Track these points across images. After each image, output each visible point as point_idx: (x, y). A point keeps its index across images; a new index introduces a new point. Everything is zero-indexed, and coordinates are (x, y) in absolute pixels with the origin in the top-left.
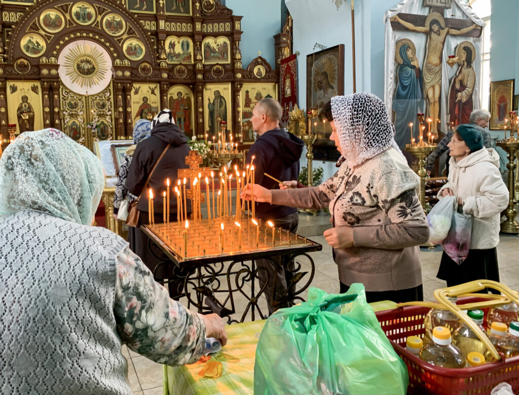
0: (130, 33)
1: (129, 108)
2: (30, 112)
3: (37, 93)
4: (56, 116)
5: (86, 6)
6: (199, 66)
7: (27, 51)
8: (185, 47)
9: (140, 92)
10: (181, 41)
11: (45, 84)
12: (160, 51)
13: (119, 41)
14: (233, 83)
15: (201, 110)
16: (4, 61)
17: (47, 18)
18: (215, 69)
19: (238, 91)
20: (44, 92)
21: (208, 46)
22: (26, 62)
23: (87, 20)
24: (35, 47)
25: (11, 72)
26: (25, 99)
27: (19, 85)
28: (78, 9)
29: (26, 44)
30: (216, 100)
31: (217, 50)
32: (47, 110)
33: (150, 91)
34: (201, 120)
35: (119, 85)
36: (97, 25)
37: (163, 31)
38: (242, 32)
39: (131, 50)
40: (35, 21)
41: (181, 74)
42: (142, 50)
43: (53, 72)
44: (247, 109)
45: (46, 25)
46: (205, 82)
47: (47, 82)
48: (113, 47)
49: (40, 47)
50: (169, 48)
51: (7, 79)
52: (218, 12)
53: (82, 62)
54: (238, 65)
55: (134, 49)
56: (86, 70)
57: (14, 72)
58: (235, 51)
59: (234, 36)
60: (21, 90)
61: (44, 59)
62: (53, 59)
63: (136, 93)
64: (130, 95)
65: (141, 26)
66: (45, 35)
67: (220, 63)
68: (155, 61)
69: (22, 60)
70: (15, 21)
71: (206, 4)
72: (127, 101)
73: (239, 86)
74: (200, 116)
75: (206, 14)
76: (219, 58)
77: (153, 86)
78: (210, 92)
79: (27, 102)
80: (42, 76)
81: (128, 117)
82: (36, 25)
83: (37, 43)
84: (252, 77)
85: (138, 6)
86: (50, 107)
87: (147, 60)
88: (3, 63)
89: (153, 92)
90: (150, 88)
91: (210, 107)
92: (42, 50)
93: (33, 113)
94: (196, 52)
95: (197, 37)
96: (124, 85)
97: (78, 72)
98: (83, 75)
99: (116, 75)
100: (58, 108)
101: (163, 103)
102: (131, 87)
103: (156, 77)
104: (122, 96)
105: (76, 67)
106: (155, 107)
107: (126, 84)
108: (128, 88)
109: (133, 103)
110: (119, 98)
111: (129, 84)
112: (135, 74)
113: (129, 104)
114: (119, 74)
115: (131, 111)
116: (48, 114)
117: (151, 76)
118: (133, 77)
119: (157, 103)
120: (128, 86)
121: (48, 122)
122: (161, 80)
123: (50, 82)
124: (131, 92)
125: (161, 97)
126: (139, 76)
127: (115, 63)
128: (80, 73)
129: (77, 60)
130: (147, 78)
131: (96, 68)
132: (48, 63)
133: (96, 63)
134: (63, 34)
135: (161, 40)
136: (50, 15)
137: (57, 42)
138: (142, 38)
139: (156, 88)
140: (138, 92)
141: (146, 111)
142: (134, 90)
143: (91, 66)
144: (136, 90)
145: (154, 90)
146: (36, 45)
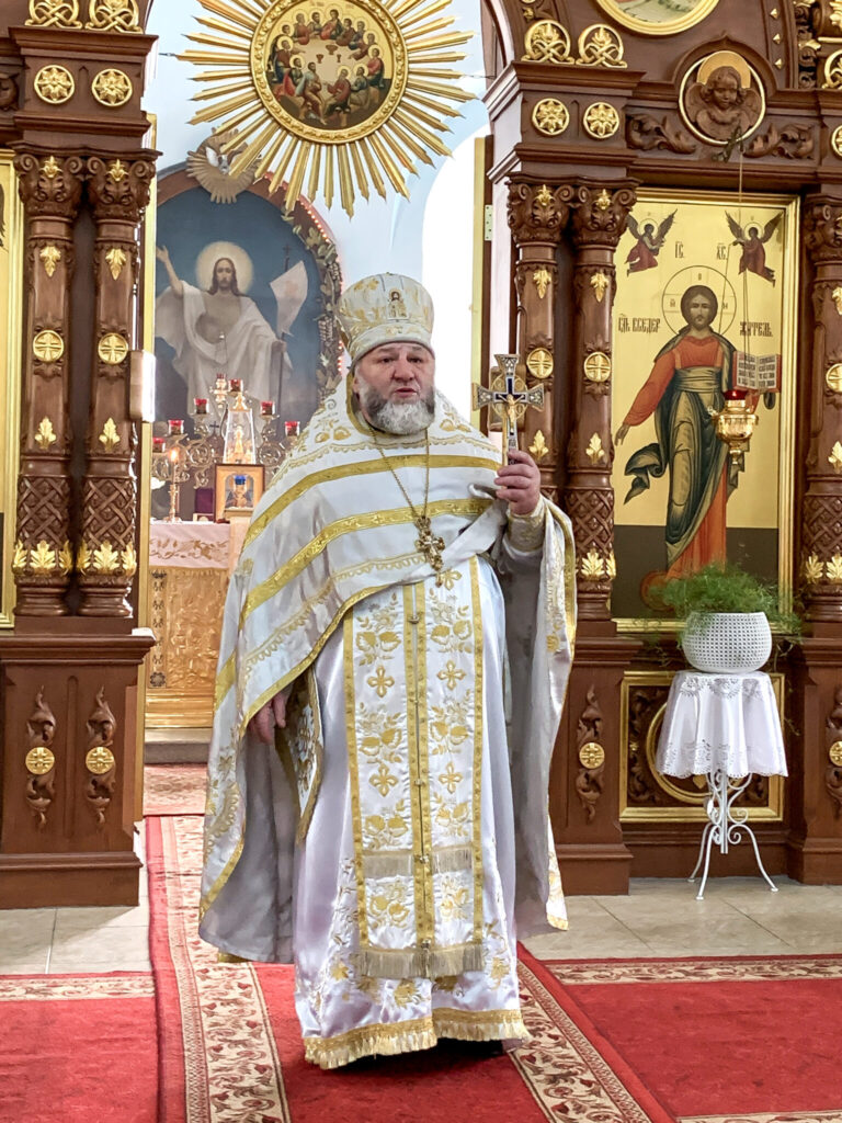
1: (599, 358)
4: (108, 396)
9: (665, 254)
11: (51, 165)
20: (39, 228)
32: (50, 347)
33: (737, 252)
35: (545, 194)
43: (110, 84)
47: (63, 156)
53: (302, 35)
56: (325, 94)
61: (55, 4)
63: (644, 258)
64: (610, 271)
68: (785, 40)
72: (588, 310)
77: (755, 215)
80: (30, 111)
81: (583, 425)
86: (69, 333)
87: (736, 34)
89: (753, 259)
90: (735, 227)
96: (575, 200)
97: (275, 103)
98: (308, 128)
99: (527, 127)
100: (124, 335)
101: (819, 334)
102: (618, 217)
103: (789, 149)
104: (555, 274)
105: (262, 65)
106: (765, 360)
107: (590, 189)
108: (598, 216)
109: (624, 327)
110: (535, 283)
111: (612, 191)
112: (652, 125)
113: (599, 330)
114: (546, 120)
115: (607, 382)
116: (56, 374)
117: (756, 140)
118: (641, 147)
119: (775, 330)
120: (601, 200)
121: (47, 432)
122: (816, 173)
123: (85, 158)
124: (614, 251)
125: (811, 290)
126: (673, 140)
127: (528, 46)
128: (284, 113)
129: (275, 20)
130: (726, 160)
131: (396, 80)
132: (79, 26)
133: (397, 44)
139: (776, 231)
140: (656, 252)
141: (699, 385)
142: (635, 242)
143: (363, 64)
144: (646, 239)
145: (764, 245)
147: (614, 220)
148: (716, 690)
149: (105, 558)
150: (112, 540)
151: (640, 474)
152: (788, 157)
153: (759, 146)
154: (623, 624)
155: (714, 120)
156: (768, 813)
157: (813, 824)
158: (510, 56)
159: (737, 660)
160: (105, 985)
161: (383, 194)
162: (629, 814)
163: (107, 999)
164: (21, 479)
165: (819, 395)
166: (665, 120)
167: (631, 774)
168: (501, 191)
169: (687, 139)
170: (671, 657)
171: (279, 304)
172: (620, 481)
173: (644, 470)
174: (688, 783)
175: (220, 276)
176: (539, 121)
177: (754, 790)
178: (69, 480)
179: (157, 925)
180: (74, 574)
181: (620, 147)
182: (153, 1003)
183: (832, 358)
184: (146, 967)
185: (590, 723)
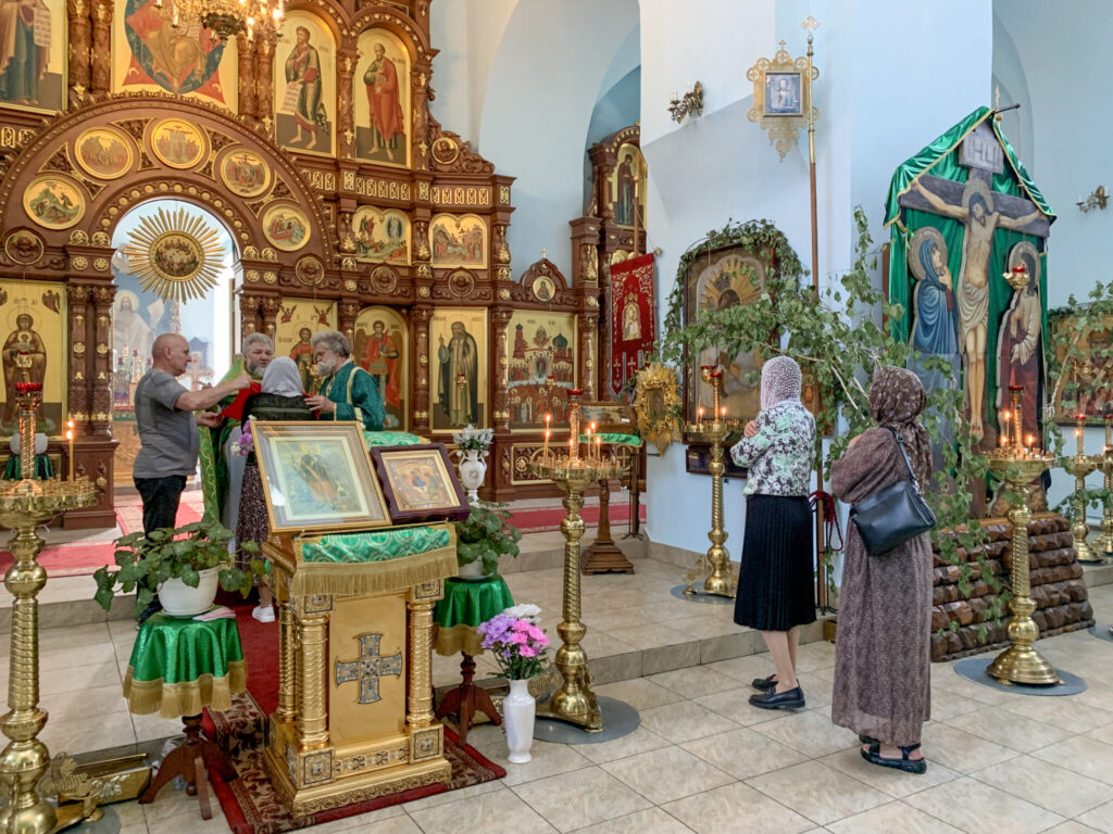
0: (280, 193)
2: (36, 352)
3: (56, 311)
4: (101, 364)
5: (185, 128)
6: (423, 270)
7: (39, 215)
8: (394, 231)
9: (293, 318)
10: (387, 217)
11: (80, 289)
12: (342, 234)
13: (255, 208)
14: (492, 308)
15: (423, 360)
17: (91, 145)
18: (455, 279)
19: (504, 324)
20: (75, 310)
21: (441, 232)
22: (33, 238)
23: (185, 160)
24: (59, 207)
26: (25, 322)
27: (13, 288)
28: (167, 134)
29: (37, 200)
30: (457, 342)
31: (460, 241)
32: (79, 349)
33: (315, 321)
34: (424, 382)
35: (251, 300)
36: (207, 171)
37: (349, 196)
38: (513, 209)
39: (281, 229)
40: (64, 151)
41: (385, 285)
42: (303, 231)
44: (519, 362)
45: (87, 159)
46: (433, 304)
47: (84, 286)
48: (243, 219)
49: (69, 207)
50: (361, 230)
52: (464, 165)
53: (167, 247)
54: (503, 273)
55: (286, 226)
56: (176, 266)
58: (498, 246)
59: (497, 215)
60: (16, 301)
61: (80, 234)
62: (101, 235)
63: (286, 319)
64: (274, 324)
65: (304, 180)
66: (85, 182)
67: (467, 267)
68: (330, 254)
69: (26, 234)
70: (13, 147)
71: (439, 148)
73: (505, 315)
74: (422, 372)
75: (438, 167)
76: (464, 258)
77: (323, 306)
78: (443, 324)
79: (29, 329)
80: (72, 272)
82: (65, 160)
83: (64, 197)
84: (530, 299)
85: (299, 138)
86: (86, 343)
87: (313, 251)
90: (317, 311)
91: (444, 356)
92: (74, 215)
93: (45, 354)
94: (417, 243)
95: (420, 212)
96: (262, 302)
97: (158, 268)
98: (170, 277)
99: (245, 279)
100: (106, 344)
102: (277, 306)
103: (332, 287)
104: (256, 324)
105: (153, 256)
107: (266, 298)
108: (270, 307)
109: (280, 340)
111: (274, 299)
112: (286, 279)
114: (251, 277)
116: (82, 357)
117: (321, 284)
118: (283, 286)
120: (270, 302)
121: (79, 375)
122: (341, 295)
123: (92, 287)
124: (275, 317)
126: (295, 284)
127: (245, 254)
128: (161, 271)
129: (158, 242)
130: (312, 290)
131: (200, 262)
132: (89, 245)
133: (201, 250)
134: (128, 183)
135: (346, 212)
136: (100, 140)
137: (112, 200)
138: (305, 204)
139: (330, 311)
140: (290, 317)
141: (306, 359)
142: (283, 314)
143: (189, 256)
144: (287, 313)
145: (326, 315)
146: (62, 202)
147: (275, 307)
149: (101, 416)
150: (104, 411)
152: (331, 289)
153: (322, 286)
155: (307, 278)
158: (240, 257)
161: (196, 297)
164: (68, 392)
166: (291, 277)
168: (237, 297)
169: (299, 283)
176: (249, 277)
178: (88, 391)
180: (90, 422)
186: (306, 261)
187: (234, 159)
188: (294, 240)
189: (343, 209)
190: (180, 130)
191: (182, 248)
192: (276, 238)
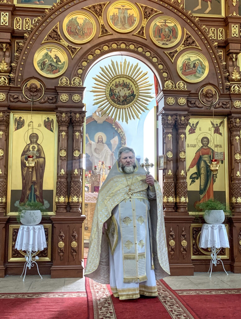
0: (188, 44)
1: (183, 153)
4: (76, 164)
5: (127, 6)
7: (42, 69)
9: (197, 130)
11: (64, 115)
12: (230, 69)
13: (172, 55)
16: (9, 83)
17: (72, 23)
20: (61, 128)
23: (127, 26)
24: (53, 64)
25: (17, 98)
26: (34, 138)
27: (27, 117)
32: (63, 154)
35: (170, 117)
36: (141, 33)
37: (235, 41)
40: (57, 27)
42: (204, 68)
43: (76, 97)
45: (70, 32)
47: (66, 113)
48: (163, 63)
49: (59, 63)
51: (11, 109)
53: (116, 86)
55: (192, 66)
56: (121, 98)
57: (21, 99)
60: (29, 125)
61: (64, 81)
62: (77, 80)
63: (192, 131)
64: (185, 134)
65: (203, 33)
66: (68, 46)
68: (222, 83)
70: (29, 29)
72: (180, 143)
77: (217, 121)
80: (59, 103)
81: (180, 168)
82: (57, 33)
83: (56, 57)
85: (199, 7)
86: (67, 150)
87: (211, 82)
88: (8, 85)
89: (217, 131)
90: (212, 124)
92: (62, 68)
93: (44, 158)
96: (176, 119)
97: (111, 100)
98: (118, 105)
99: (166, 103)
100: (79, 151)
101: (233, 147)
102: (186, 122)
103: (224, 106)
104: (172, 135)
105: (108, 92)
106: (221, 153)
107: (180, 116)
108: (182, 122)
109: (188, 146)
110: (168, 137)
111: (185, 116)
112: (193, 102)
113: (183, 146)
114: (170, 102)
115: (185, 158)
116: (64, 159)
117: (216, 105)
118: (191, 107)
119: (223, 146)
120: (182, 118)
121: (63, 172)
122: (230, 111)
123: (71, 113)
124: (185, 130)
125: (231, 137)
126: (198, 105)
127: (165, 86)
128: (113, 102)
129: (111, 83)
130: (210, 109)
131: (137, 94)
132: (69, 86)
133: (137, 87)
134: (93, 45)
135: (232, 53)
136: (77, 19)
137: (84, 57)
138: (205, 50)
139: (222, 124)
140: (195, 130)
141: (206, 159)
142: (190, 128)
143: (129, 91)
144: (193, 127)
145: (220, 128)
146: (55, 60)
147: (185, 123)
148: (212, 228)
149: (75, 199)
150: (77, 195)
151: (193, 179)
152: (224, 108)
154: (190, 213)
155: (207, 100)
156: (226, 257)
157: (236, 259)
158: (161, 89)
159: (217, 221)
160: (76, 294)
161: (134, 119)
162: (193, 257)
163: (76, 298)
164: (57, 182)
165: (233, 161)
166: (196, 101)
167: (193, 248)
168: (160, 117)
169: (201, 105)
170: (202, 221)
171: (112, 145)
172: (189, 181)
173: (194, 178)
174: (206, 250)
175: (99, 139)
176: (168, 102)
177: (222, 251)
178: (67, 182)
179: (87, 281)
180: (69, 203)
181: (186, 107)
182: (86, 298)
183: (236, 152)
184: (85, 291)
185: (184, 236)
186: (206, 89)
187: (158, 24)
188: (198, 75)
189: (231, 51)
190: (125, 7)
191: (125, 86)
192: (185, 75)
